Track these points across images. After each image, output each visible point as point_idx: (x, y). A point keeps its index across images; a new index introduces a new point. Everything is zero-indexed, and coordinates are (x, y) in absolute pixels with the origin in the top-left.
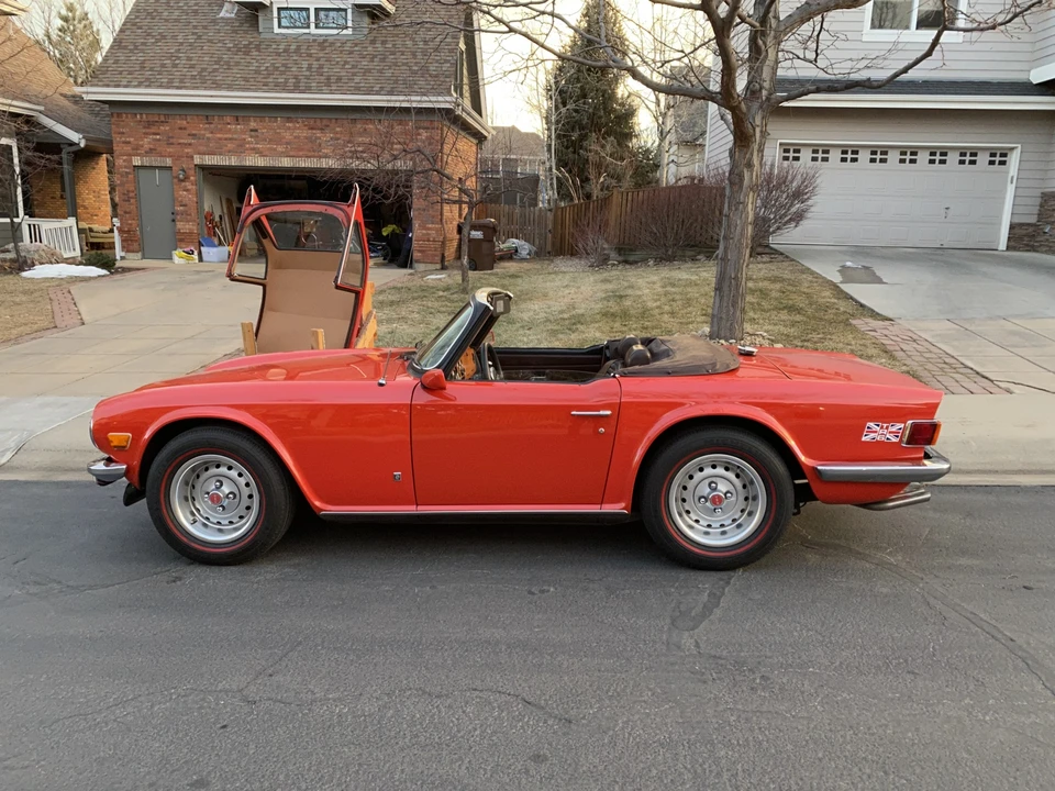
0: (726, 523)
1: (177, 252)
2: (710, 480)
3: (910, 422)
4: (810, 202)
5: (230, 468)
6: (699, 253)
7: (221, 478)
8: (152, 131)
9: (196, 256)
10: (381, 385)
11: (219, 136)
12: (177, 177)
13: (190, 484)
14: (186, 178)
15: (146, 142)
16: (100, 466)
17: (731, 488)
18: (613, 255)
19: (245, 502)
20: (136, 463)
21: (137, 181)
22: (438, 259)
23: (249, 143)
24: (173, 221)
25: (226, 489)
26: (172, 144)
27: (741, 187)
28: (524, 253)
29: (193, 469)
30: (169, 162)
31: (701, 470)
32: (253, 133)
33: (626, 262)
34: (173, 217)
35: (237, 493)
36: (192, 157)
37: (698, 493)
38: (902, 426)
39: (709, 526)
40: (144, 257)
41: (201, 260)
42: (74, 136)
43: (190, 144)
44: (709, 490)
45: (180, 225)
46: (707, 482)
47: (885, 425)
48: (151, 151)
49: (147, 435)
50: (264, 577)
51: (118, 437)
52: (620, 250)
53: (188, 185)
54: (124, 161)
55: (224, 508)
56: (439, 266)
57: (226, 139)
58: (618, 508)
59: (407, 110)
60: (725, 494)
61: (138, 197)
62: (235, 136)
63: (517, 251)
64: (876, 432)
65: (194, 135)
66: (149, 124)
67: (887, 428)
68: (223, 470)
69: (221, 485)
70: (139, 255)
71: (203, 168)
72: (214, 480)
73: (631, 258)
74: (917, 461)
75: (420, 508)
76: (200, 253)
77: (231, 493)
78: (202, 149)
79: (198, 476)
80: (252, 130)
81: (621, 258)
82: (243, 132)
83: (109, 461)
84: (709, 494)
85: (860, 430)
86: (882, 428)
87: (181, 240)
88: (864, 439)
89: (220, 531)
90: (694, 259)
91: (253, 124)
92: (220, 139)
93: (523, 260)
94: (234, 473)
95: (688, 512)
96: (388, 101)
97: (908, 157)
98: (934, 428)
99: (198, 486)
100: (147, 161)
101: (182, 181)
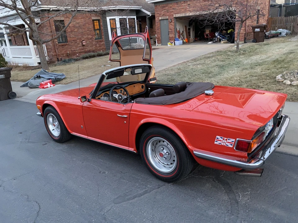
1: (168, 43)
3: (237, 139)
8: (164, 9)
9: (173, 44)
11: (180, 8)
12: (169, 22)
14: (172, 22)
15: (162, 12)
21: (160, 24)
23: (188, 9)
24: (169, 34)
26: (168, 12)
30: (167, 17)
32: (189, 6)
34: (168, 33)
36: (173, 15)
38: (234, 140)
40: (162, 45)
41: (175, 45)
42: (149, 13)
43: (173, 11)
45: (170, 35)
48: (163, 15)
53: (172, 23)
54: (158, 19)
56: (243, 42)
57: (182, 8)
61: (160, 29)
62: (184, 7)
63: (281, 33)
65: (174, 8)
66: (163, 7)
70: (161, 44)
71: (176, 18)
76: (174, 43)
78: (176, 12)
80: (188, 5)
82: (186, 6)
85: (214, 139)
87: (170, 39)
88: (215, 143)
91: (189, 3)
92: (180, 9)
100: (163, 18)
101: (170, 22)
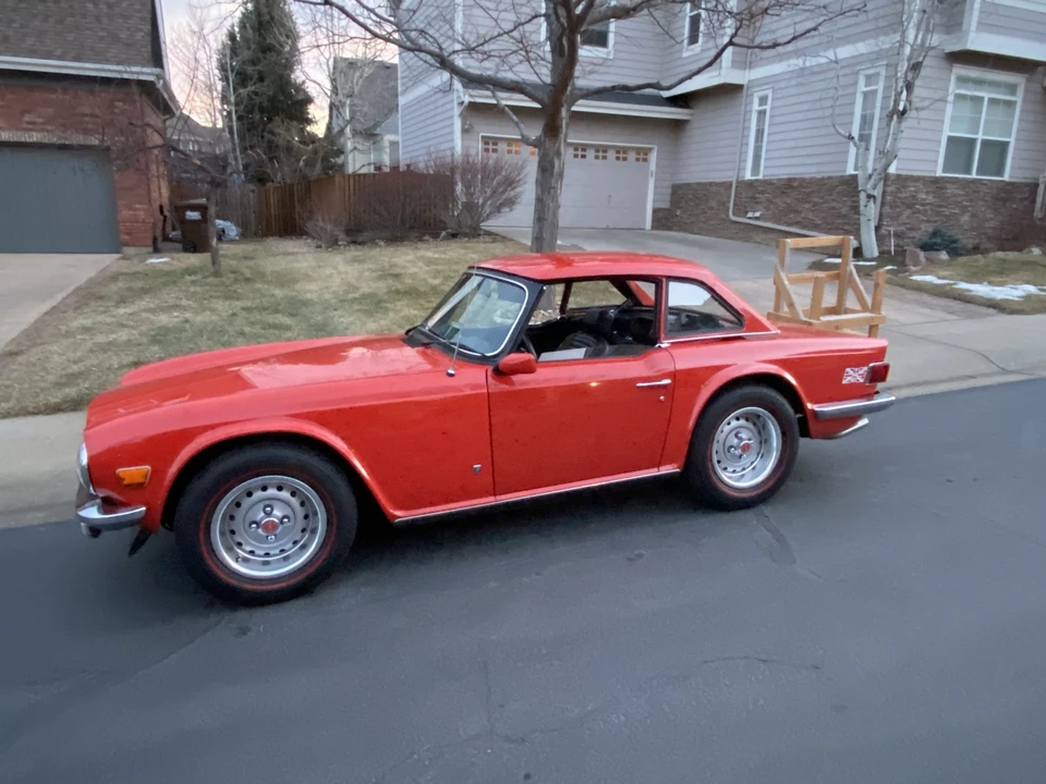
2: (735, 431)
4: (518, 189)
5: (279, 489)
6: (424, 235)
7: (270, 503)
10: (452, 375)
13: (228, 515)
16: (92, 513)
17: (751, 435)
18: (342, 236)
19: (303, 524)
20: (159, 502)
22: (150, 242)
25: (278, 513)
31: (730, 424)
33: (354, 242)
35: (291, 516)
37: (727, 444)
38: (866, 368)
39: (734, 471)
49: (174, 469)
51: (133, 473)
52: (348, 232)
55: (276, 535)
56: (150, 249)
60: (749, 441)
63: (223, 231)
64: (851, 376)
67: (857, 372)
68: (272, 492)
69: (272, 510)
72: (261, 505)
73: (360, 239)
75: (498, 498)
77: (284, 517)
79: (238, 505)
81: (349, 239)
84: (738, 443)
85: (840, 374)
86: (854, 372)
88: (845, 382)
89: (270, 563)
90: (421, 240)
93: (232, 241)
94: (285, 494)
95: (719, 462)
96: (97, 70)
97: (580, 153)
98: (886, 368)
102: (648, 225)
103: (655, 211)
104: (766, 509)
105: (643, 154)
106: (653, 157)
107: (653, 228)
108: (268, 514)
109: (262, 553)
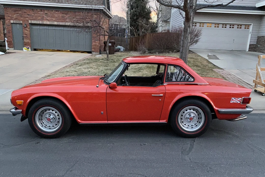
0: (193, 125)
1: (24, 48)
2: (189, 113)
3: (243, 97)
4: (199, 37)
5: (53, 111)
6: (170, 51)
7: (50, 114)
8: (16, 13)
9: (30, 49)
10: (97, 87)
11: (36, 15)
12: (24, 26)
13: (41, 115)
14: (27, 27)
15: (15, 16)
16: (14, 110)
17: (195, 115)
18: (147, 51)
19: (57, 120)
20: (25, 109)
21: (12, 28)
22: (99, 51)
23: (45, 17)
24: (23, 39)
25: (52, 117)
26: (22, 17)
27: (187, 32)
28: (122, 50)
29: (42, 111)
30: (21, 22)
31: (187, 110)
32: (46, 15)
33: (150, 53)
34: (23, 38)
35: (55, 118)
36: (28, 21)
37: (186, 117)
38: (241, 99)
39: (188, 126)
40: (14, 49)
43: (28, 17)
44: (189, 116)
45: (25, 40)
46: (188, 114)
47: (237, 98)
48: (16, 19)
49: (28, 101)
50: (64, 142)
51: (19, 102)
52: (149, 50)
54: (8, 21)
55: (51, 122)
56: (99, 53)
57: (38, 16)
58: (164, 121)
59: (91, 9)
60: (193, 117)
61: (12, 32)
62: (41, 15)
63: (120, 49)
64: (234, 100)
65: (29, 14)
66: (15, 11)
67: (237, 99)
68: (51, 111)
69: (50, 115)
70: (13, 48)
71: (32, 24)
72: (48, 114)
73: (152, 52)
74: (244, 108)
75: (108, 122)
77: (53, 118)
78: (31, 18)
79: (43, 113)
80: (46, 14)
81: (149, 52)
82: (43, 14)
83: (16, 109)
84: (189, 117)
85: (230, 100)
86: (236, 99)
87: (25, 45)
88: (231, 102)
89: (50, 128)
90: (168, 52)
91: (46, 12)
92: (37, 16)
93: (122, 52)
94: (54, 112)
95: (183, 122)
96: (86, 7)
97: (224, 26)
98: (250, 99)
99: (43, 116)
100: (15, 22)
101: (26, 28)
102: (247, 50)
103: (250, 45)
104: (196, 139)
105: (247, 26)
106: (251, 27)
107: (249, 51)
108: (49, 116)
109: (49, 126)
